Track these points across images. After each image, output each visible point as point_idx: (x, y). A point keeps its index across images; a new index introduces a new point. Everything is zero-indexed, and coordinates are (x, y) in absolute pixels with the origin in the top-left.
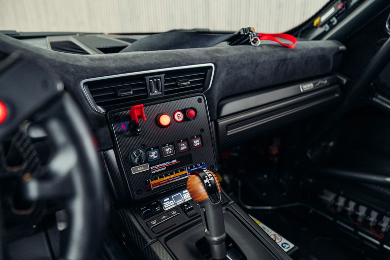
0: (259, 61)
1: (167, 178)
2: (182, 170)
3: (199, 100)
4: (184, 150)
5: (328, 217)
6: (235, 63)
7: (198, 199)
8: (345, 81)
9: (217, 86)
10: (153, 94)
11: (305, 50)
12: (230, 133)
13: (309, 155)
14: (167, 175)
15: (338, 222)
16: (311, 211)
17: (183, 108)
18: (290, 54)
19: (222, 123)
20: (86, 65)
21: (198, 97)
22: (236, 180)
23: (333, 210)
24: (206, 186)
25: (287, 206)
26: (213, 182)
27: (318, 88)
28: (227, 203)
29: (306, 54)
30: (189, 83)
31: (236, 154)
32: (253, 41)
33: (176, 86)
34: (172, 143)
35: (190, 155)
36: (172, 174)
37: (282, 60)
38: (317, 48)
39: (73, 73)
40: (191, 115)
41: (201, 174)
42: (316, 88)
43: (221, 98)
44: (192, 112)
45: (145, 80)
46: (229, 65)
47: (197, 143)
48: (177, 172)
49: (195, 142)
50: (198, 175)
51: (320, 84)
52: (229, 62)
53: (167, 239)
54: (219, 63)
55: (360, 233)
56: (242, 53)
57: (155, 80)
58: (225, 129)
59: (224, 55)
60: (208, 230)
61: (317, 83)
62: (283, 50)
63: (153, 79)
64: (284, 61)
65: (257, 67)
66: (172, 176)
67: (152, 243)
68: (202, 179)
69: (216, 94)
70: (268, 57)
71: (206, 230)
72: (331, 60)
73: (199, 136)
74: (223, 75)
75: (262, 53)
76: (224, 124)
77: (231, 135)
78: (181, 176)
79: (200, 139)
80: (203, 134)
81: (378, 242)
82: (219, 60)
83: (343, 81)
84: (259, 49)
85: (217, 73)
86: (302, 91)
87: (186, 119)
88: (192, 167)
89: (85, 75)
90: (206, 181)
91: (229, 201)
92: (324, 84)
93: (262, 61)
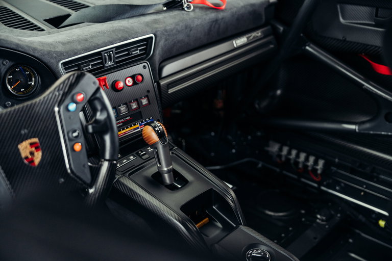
0: (192, 26)
1: (124, 131)
2: (135, 125)
3: (144, 67)
4: (135, 108)
5: (275, 169)
6: (172, 31)
7: (152, 141)
8: (282, 28)
9: (158, 52)
10: (108, 65)
11: (235, 9)
12: (170, 91)
13: (257, 106)
14: (123, 129)
15: (285, 172)
16: (260, 165)
17: (132, 75)
18: (220, 15)
19: (163, 83)
20: (63, 50)
21: (143, 64)
22: (180, 139)
23: (278, 160)
24: (157, 132)
25: (236, 163)
26: (162, 129)
27: (251, 41)
28: (172, 148)
29: (236, 12)
30: (138, 51)
31: (178, 111)
32: (186, 7)
33: (128, 54)
34: (126, 104)
35: (140, 112)
36: (127, 128)
37: (213, 22)
38: (247, 5)
39: (55, 57)
40: (138, 80)
41: (153, 125)
42: (249, 42)
43: (161, 61)
44: (140, 78)
45: (101, 55)
46: (166, 33)
47: (145, 102)
48: (131, 126)
49: (143, 101)
50: (150, 125)
51: (254, 37)
52: (166, 31)
53: (130, 174)
54: (158, 34)
55: (303, 180)
56: (176, 21)
57: (108, 54)
58: (166, 88)
59: (161, 26)
60: (160, 164)
61: (251, 36)
62: (214, 12)
63: (107, 53)
64: (216, 21)
65: (191, 31)
66: (128, 130)
67: (120, 178)
68: (154, 128)
69: (157, 59)
70: (200, 21)
71: (159, 165)
72: (263, 13)
73: (147, 96)
74: (162, 43)
75: (195, 18)
76: (165, 84)
77: (172, 93)
78: (135, 129)
79: (147, 99)
80: (149, 94)
81: (316, 185)
82: (158, 31)
83: (280, 29)
84: (192, 14)
85: (157, 42)
86: (235, 46)
87: (135, 83)
88: (142, 122)
89: (63, 57)
90: (156, 129)
91: (174, 147)
92: (257, 37)
93: (195, 25)
